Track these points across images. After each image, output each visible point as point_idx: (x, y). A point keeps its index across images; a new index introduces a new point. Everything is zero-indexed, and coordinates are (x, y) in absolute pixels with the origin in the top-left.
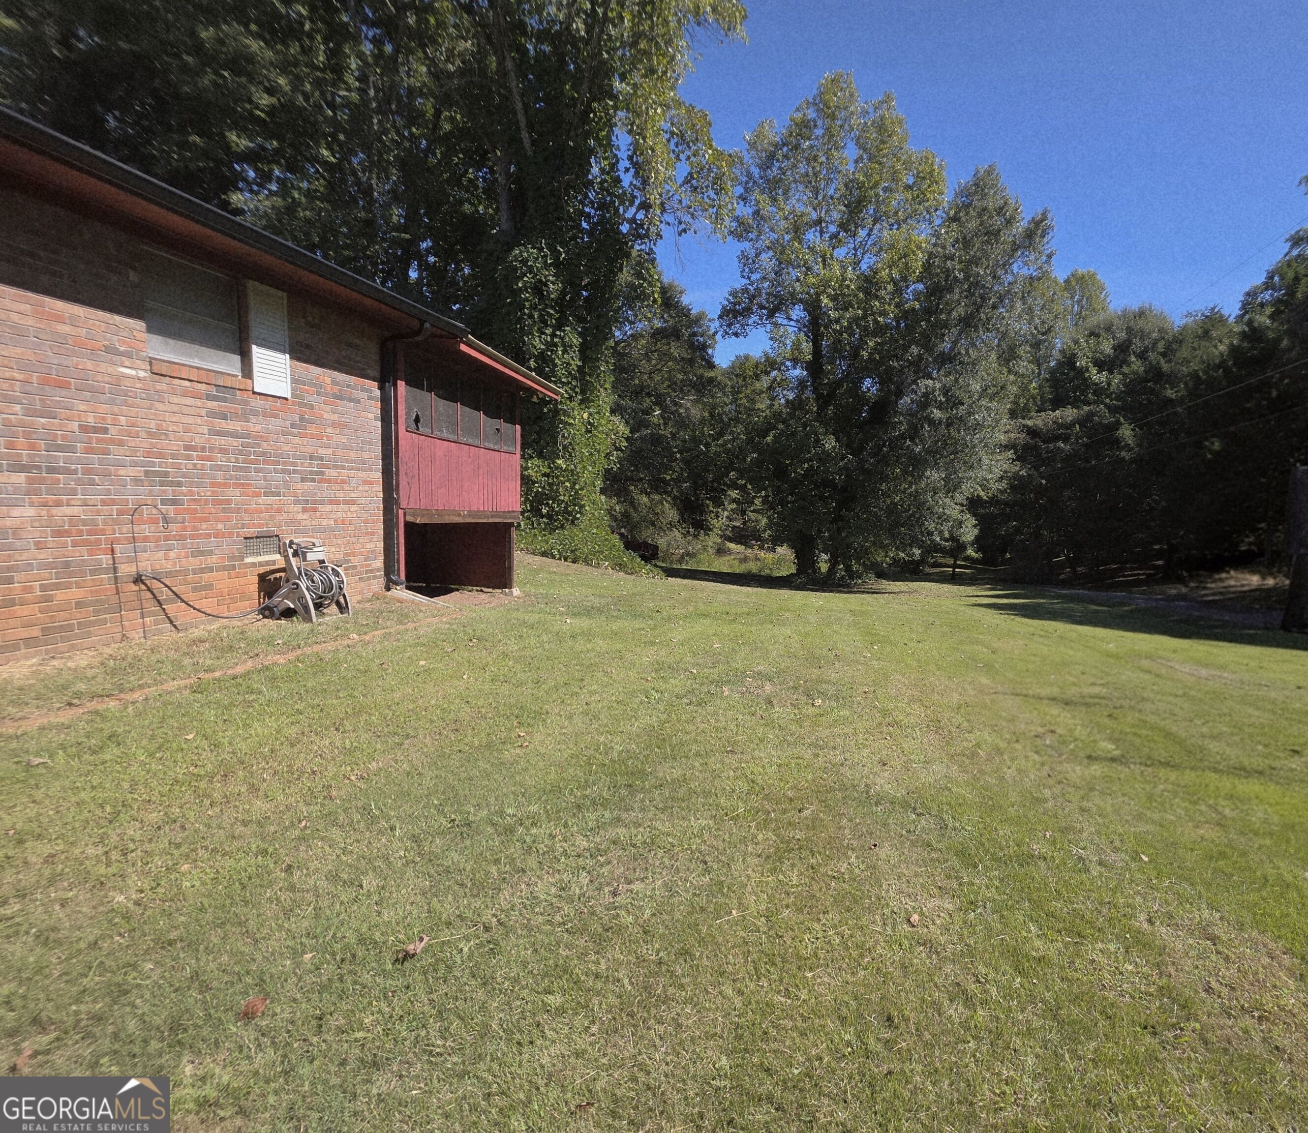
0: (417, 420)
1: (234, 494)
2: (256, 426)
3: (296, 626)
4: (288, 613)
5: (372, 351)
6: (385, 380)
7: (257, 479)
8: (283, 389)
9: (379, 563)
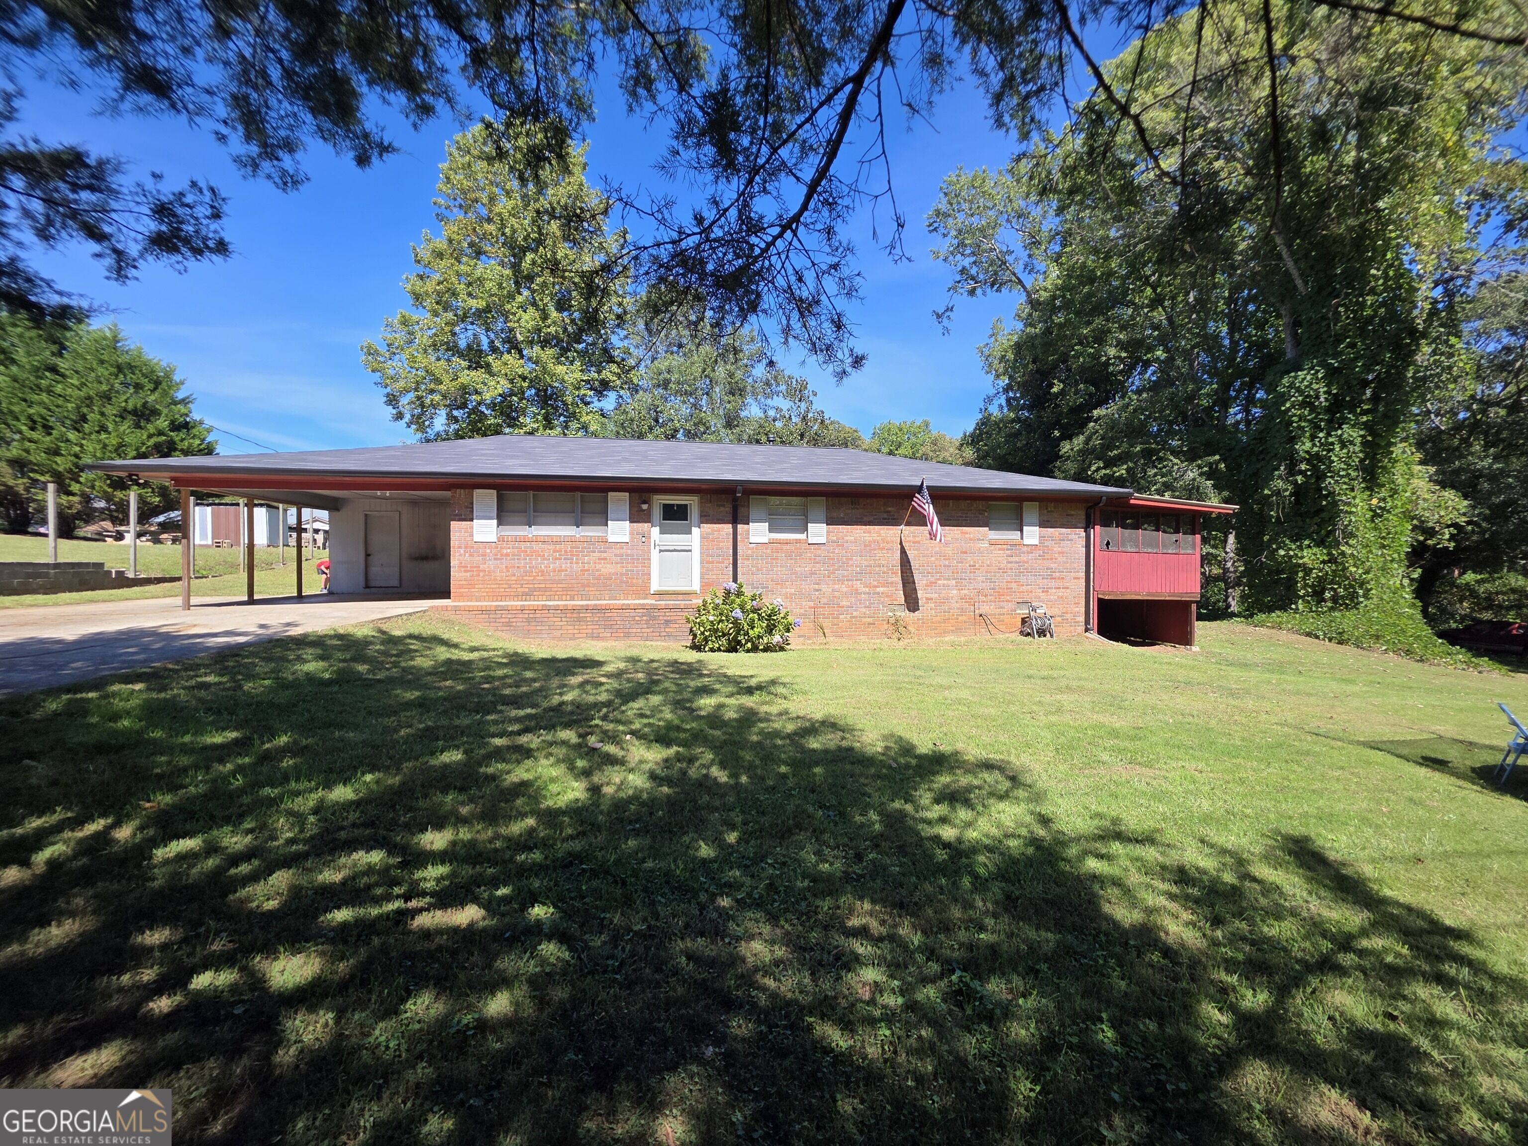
0: (1108, 544)
1: (1014, 586)
2: (1024, 558)
3: (1029, 639)
4: (1028, 634)
5: (1082, 514)
6: (1086, 528)
7: (1023, 579)
8: (1035, 541)
9: (1082, 619)
